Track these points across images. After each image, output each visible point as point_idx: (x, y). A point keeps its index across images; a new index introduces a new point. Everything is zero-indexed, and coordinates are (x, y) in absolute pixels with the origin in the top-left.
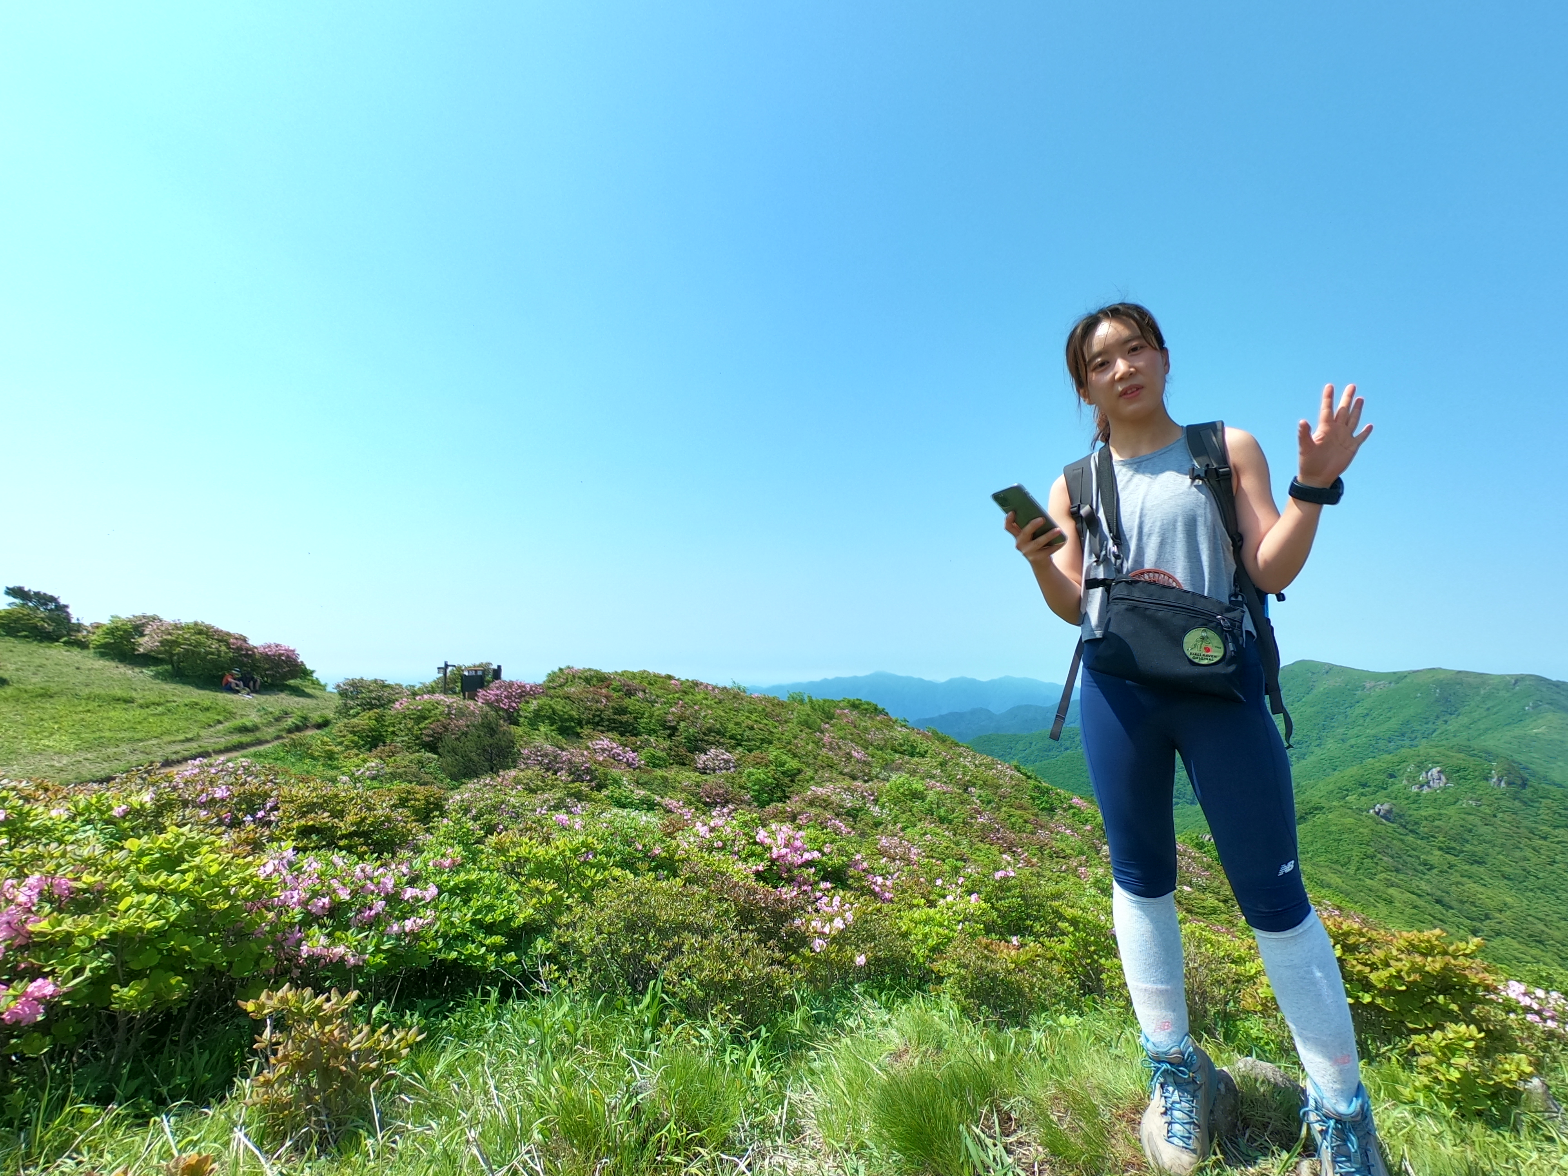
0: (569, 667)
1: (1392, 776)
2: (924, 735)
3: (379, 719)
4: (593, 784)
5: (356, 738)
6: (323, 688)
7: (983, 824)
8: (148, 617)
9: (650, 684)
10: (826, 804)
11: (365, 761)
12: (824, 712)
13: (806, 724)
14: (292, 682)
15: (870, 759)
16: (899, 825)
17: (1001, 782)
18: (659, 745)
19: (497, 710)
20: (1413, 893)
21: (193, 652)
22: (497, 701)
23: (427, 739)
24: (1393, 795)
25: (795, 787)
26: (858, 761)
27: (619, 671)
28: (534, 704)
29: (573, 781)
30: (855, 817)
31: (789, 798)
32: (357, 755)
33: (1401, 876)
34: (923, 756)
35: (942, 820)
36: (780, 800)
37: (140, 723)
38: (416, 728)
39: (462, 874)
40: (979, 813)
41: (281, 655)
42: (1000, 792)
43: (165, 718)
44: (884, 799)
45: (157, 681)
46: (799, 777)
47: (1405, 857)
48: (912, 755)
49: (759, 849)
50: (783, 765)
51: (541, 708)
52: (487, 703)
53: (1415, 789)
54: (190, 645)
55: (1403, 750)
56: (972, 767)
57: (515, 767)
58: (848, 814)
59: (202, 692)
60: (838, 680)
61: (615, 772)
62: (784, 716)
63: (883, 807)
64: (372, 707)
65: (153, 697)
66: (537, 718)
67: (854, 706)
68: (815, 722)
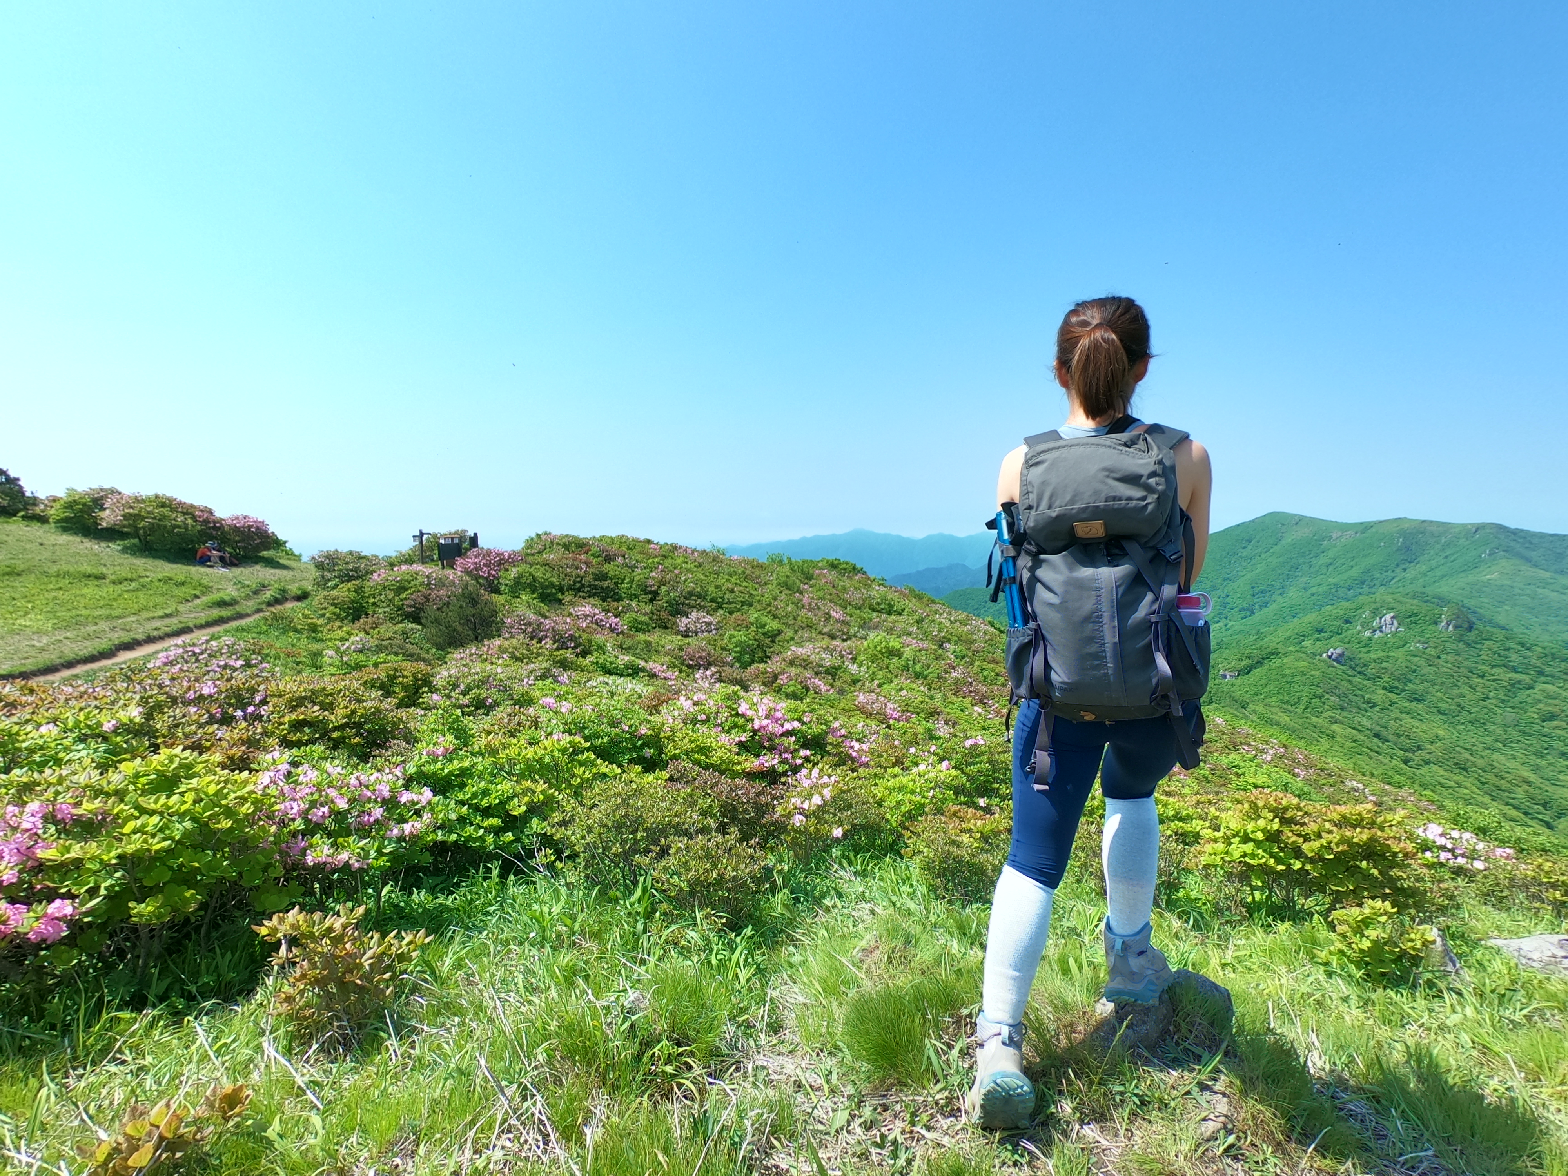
0: (546, 534)
1: (1347, 622)
2: (902, 593)
3: (359, 590)
4: (578, 650)
5: (338, 611)
6: (298, 558)
7: (956, 678)
8: (106, 490)
9: (628, 548)
10: (805, 664)
11: (349, 634)
12: (803, 572)
13: (786, 585)
14: (265, 553)
15: (848, 618)
16: (876, 682)
17: (975, 637)
18: (641, 610)
19: (477, 578)
20: (1354, 729)
21: (159, 526)
22: (476, 569)
23: (409, 609)
24: (1346, 640)
25: (776, 648)
26: (837, 621)
27: (597, 536)
28: (513, 572)
29: (558, 649)
30: (834, 676)
31: (770, 657)
32: (340, 627)
33: (1345, 714)
34: (900, 614)
35: (917, 676)
36: (762, 661)
37: (115, 600)
38: (397, 599)
39: (455, 762)
40: (954, 668)
41: (250, 527)
42: (973, 647)
43: (141, 594)
44: (861, 658)
45: (126, 556)
46: (779, 638)
47: (1350, 696)
48: (890, 614)
49: (741, 721)
50: (763, 626)
51: (521, 576)
52: (467, 572)
53: (1368, 634)
54: (154, 518)
55: (1361, 597)
56: (948, 624)
57: (499, 636)
58: (827, 672)
59: (174, 566)
60: (816, 539)
61: (599, 638)
62: (763, 579)
63: (861, 665)
64: (350, 579)
65: (124, 573)
66: (517, 587)
67: (833, 566)
68: (794, 583)
